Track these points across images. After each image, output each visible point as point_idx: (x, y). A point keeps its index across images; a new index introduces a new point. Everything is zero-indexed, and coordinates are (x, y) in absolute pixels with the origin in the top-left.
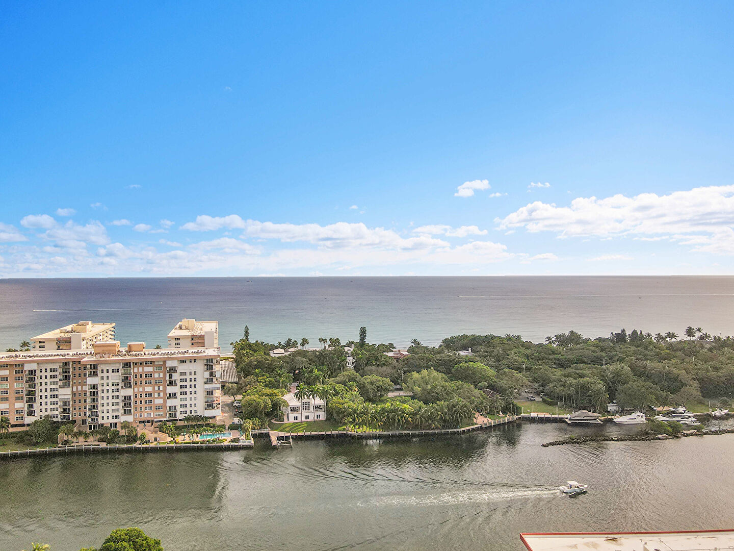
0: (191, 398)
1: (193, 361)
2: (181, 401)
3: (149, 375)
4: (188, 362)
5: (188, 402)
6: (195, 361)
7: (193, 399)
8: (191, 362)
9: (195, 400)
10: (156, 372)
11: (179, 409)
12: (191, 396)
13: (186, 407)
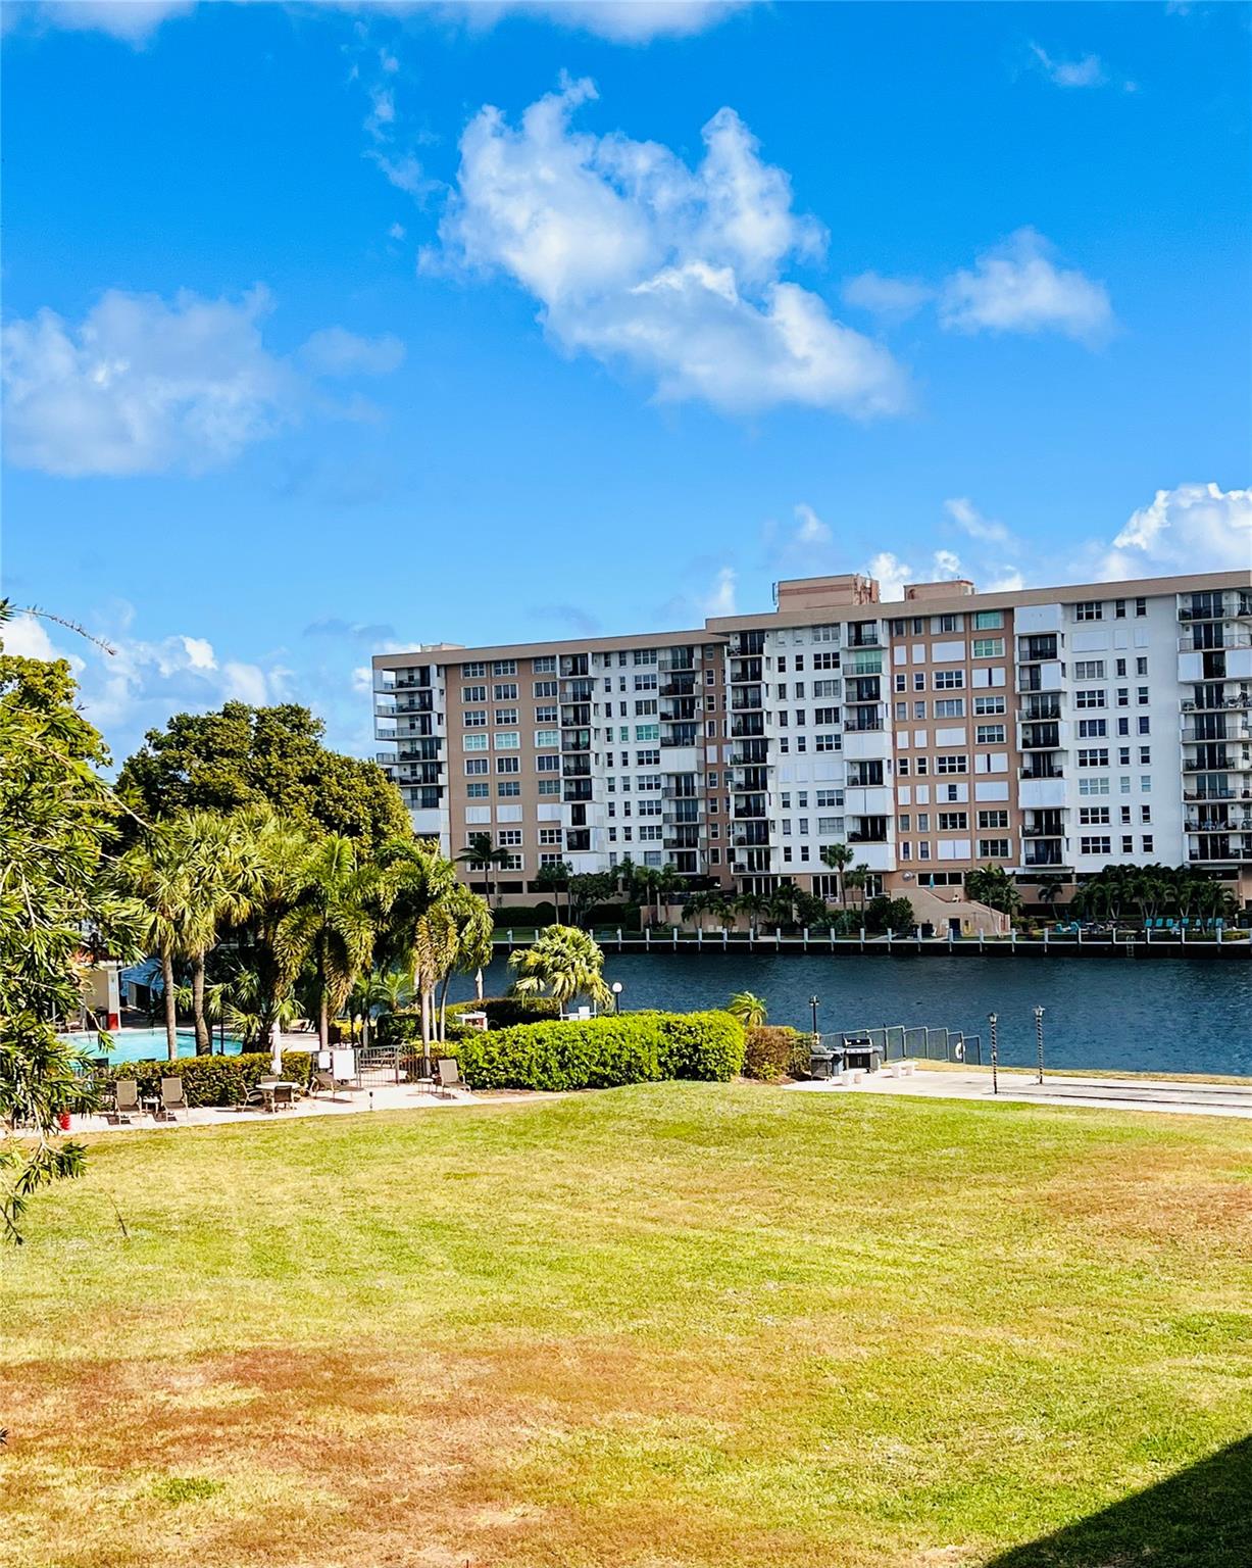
0: (1125, 779)
1: (1130, 609)
2: (1083, 791)
3: (950, 680)
4: (1109, 611)
5: (1113, 802)
6: (1141, 612)
7: (1136, 784)
8: (1121, 614)
9: (1146, 787)
10: (980, 663)
11: (1074, 830)
12: (1125, 770)
13: (1105, 820)
